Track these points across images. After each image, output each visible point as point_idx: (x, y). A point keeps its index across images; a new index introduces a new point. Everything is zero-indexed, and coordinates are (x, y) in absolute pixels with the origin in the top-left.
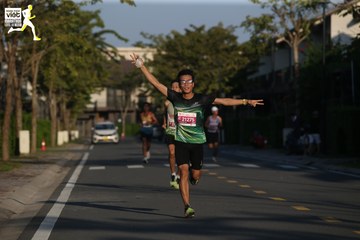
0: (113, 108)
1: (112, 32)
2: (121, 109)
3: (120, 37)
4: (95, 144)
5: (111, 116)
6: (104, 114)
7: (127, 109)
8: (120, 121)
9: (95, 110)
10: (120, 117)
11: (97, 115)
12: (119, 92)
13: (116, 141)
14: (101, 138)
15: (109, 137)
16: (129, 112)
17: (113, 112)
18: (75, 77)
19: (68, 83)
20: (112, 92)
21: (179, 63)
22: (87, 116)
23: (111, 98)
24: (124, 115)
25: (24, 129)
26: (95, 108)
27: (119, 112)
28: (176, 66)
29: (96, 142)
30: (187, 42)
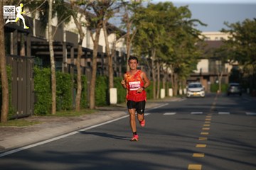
0: (212, 73)
1: (197, 20)
2: (218, 74)
3: (202, 24)
4: (188, 97)
5: (211, 78)
6: (207, 77)
7: (222, 74)
8: (217, 82)
9: (200, 75)
10: (217, 79)
11: (202, 78)
12: (217, 62)
13: (203, 96)
14: (192, 93)
15: (198, 93)
16: (223, 76)
17: (213, 76)
18: (172, 52)
19: (167, 55)
20: (212, 63)
21: (246, 42)
22: (195, 78)
23: (212, 67)
24: (220, 78)
25: (115, 87)
26: (201, 73)
27: (217, 76)
28: (243, 44)
29: (189, 96)
30: (251, 27)
